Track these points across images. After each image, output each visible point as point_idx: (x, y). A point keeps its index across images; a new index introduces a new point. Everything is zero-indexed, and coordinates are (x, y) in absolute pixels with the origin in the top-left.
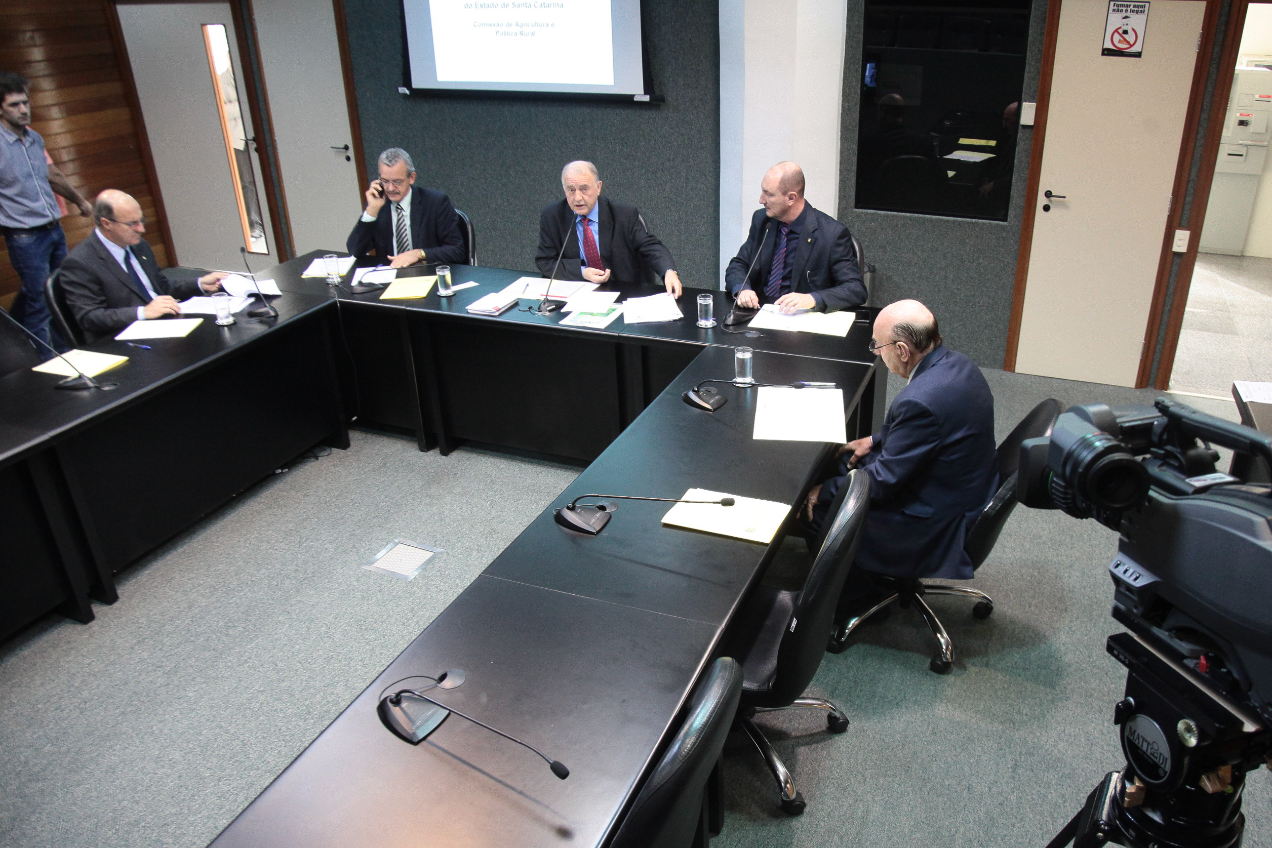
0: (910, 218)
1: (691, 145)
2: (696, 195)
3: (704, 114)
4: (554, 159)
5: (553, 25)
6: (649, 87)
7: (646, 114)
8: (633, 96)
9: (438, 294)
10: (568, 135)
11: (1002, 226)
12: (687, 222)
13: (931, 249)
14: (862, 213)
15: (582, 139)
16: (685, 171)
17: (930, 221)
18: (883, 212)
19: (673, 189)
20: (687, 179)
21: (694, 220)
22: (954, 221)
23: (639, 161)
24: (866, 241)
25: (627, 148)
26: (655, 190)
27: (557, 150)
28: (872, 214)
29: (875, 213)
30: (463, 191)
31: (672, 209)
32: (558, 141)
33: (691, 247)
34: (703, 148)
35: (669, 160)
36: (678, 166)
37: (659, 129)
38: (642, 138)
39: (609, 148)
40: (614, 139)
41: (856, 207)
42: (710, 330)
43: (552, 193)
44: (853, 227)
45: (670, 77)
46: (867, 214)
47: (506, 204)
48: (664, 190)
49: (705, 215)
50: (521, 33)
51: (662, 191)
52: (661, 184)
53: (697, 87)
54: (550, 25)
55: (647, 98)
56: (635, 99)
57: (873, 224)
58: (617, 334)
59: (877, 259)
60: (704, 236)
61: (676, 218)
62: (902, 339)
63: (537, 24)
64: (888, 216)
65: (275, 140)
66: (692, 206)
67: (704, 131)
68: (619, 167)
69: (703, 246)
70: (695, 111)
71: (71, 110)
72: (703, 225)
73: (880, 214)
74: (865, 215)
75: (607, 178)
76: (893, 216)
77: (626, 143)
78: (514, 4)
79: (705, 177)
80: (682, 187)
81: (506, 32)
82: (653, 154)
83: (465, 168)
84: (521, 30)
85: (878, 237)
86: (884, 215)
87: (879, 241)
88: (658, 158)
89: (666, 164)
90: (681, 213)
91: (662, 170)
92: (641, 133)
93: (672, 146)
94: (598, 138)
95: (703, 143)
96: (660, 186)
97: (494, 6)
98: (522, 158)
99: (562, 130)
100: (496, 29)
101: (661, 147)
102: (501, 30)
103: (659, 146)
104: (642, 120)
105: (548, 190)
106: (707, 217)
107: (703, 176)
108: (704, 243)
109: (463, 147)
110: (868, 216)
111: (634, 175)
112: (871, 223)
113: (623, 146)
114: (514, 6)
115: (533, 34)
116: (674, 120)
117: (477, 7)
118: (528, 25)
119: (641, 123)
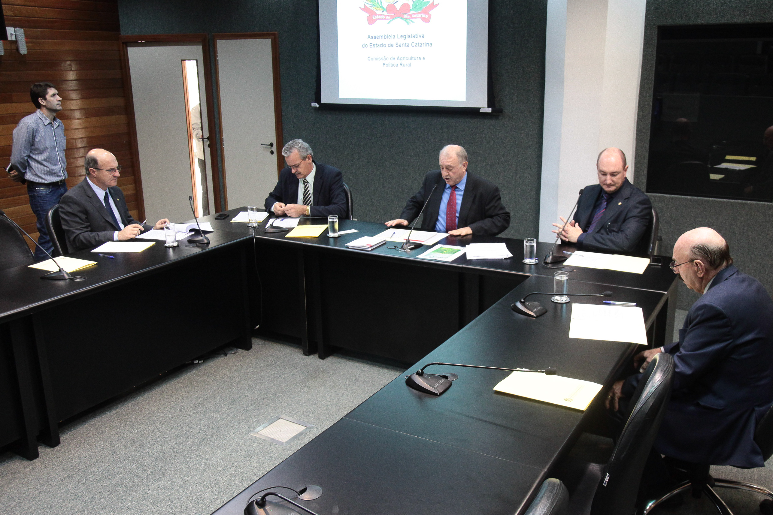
0: (691, 200)
1: (521, 145)
2: (523, 182)
3: (531, 122)
4: (418, 155)
5: (424, 58)
6: (491, 101)
7: (488, 122)
8: (479, 109)
9: (328, 235)
10: (430, 138)
11: (768, 206)
12: (515, 202)
14: (652, 196)
15: (440, 140)
16: (516, 164)
17: (708, 202)
18: (668, 196)
19: (505, 178)
20: (517, 170)
21: (521, 201)
22: (728, 202)
23: (481, 157)
25: (473, 147)
26: (492, 178)
27: (421, 148)
28: (660, 197)
29: (662, 196)
30: (351, 177)
31: (505, 192)
32: (423, 141)
33: (517, 221)
34: (530, 147)
35: (504, 156)
36: (510, 160)
37: (497, 133)
38: (484, 140)
40: (463, 141)
41: (647, 192)
42: (533, 266)
43: (415, 179)
45: (507, 95)
46: (656, 196)
47: (382, 187)
48: (499, 178)
49: (529, 197)
50: (401, 64)
51: (497, 179)
53: (527, 103)
54: (422, 59)
55: (489, 110)
56: (481, 111)
57: (660, 204)
58: (461, 266)
59: (663, 232)
60: (527, 213)
61: (507, 199)
62: (699, 257)
63: (412, 58)
64: (673, 198)
65: (223, 139)
66: (519, 190)
67: (531, 135)
69: (527, 220)
70: (524, 120)
71: (88, 113)
72: (527, 205)
73: (666, 197)
74: (654, 198)
76: (677, 198)
77: (472, 143)
78: (397, 44)
79: (530, 168)
80: (512, 176)
81: (390, 63)
82: (492, 151)
83: (354, 161)
84: (401, 62)
85: (664, 215)
86: (670, 198)
87: (665, 217)
88: (496, 155)
89: (501, 159)
90: (511, 195)
91: (498, 163)
92: (484, 136)
93: (506, 146)
94: (452, 140)
95: (530, 143)
96: (496, 175)
97: (383, 45)
98: (396, 154)
99: (426, 134)
100: (384, 61)
101: (498, 146)
102: (386, 62)
103: (497, 146)
104: (485, 127)
105: (413, 177)
106: (530, 198)
107: (529, 168)
108: (528, 218)
109: (353, 146)
110: (656, 199)
111: (477, 166)
112: (659, 204)
113: (470, 146)
114: (397, 46)
115: (409, 65)
116: (509, 126)
117: (371, 46)
118: (406, 59)
119: (484, 128)
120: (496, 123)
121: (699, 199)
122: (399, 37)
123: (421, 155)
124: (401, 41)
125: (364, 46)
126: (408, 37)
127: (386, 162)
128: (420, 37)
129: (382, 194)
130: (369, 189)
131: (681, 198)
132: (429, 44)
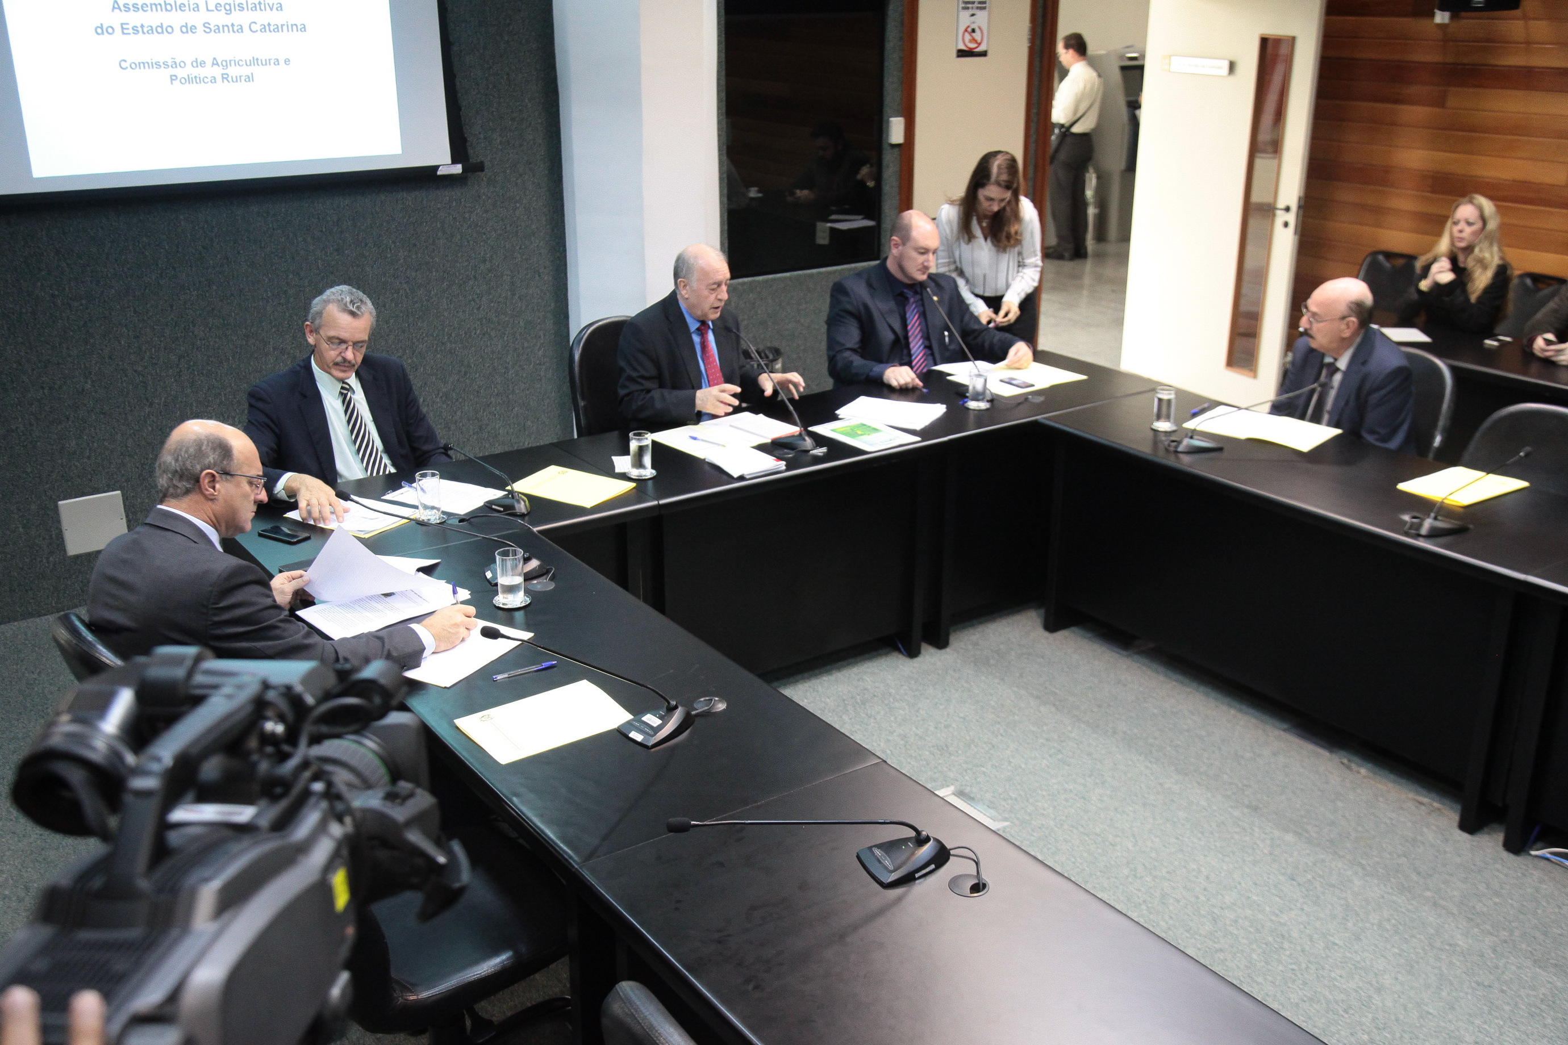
0: (790, 278)
1: (517, 232)
2: (527, 306)
3: (534, 183)
4: (285, 292)
5: (287, 61)
6: (459, 149)
7: (456, 193)
8: (436, 168)
10: (312, 247)
12: (515, 350)
13: (814, 311)
14: (739, 284)
15: (337, 250)
16: (509, 272)
17: (811, 276)
18: (760, 278)
19: (492, 304)
20: (513, 283)
21: (526, 345)
23: (437, 271)
25: (416, 253)
27: (291, 276)
28: (750, 283)
29: (754, 281)
31: (493, 334)
32: (293, 258)
33: (523, 386)
34: (534, 234)
35: (485, 261)
36: (498, 266)
37: (467, 215)
38: (440, 234)
39: (386, 257)
40: (394, 242)
43: (283, 352)
45: (480, 133)
46: (745, 284)
47: (189, 391)
48: (478, 309)
50: (225, 77)
52: (474, 300)
53: (521, 146)
54: (282, 62)
55: (458, 169)
56: (439, 173)
57: (752, 295)
60: (540, 364)
61: (500, 347)
63: (255, 61)
64: (767, 281)
66: (522, 324)
67: (534, 208)
68: (405, 286)
69: (541, 380)
70: (519, 181)
72: (539, 349)
73: (759, 282)
74: (742, 286)
75: (384, 306)
77: (415, 245)
78: (207, 25)
79: (539, 276)
80: (506, 298)
81: (193, 76)
82: (459, 255)
83: (92, 341)
84: (225, 72)
85: (758, 312)
86: (763, 282)
87: (759, 316)
88: (468, 260)
89: (480, 268)
90: (505, 338)
91: (475, 277)
92: (439, 225)
93: (488, 239)
94: (366, 245)
95: (534, 227)
96: (472, 303)
97: (162, 29)
98: (221, 300)
99: (300, 239)
100: (171, 71)
101: (471, 242)
102: (180, 73)
103: (468, 242)
104: (439, 206)
105: (274, 349)
106: (544, 335)
107: (537, 276)
108: (542, 373)
109: (84, 302)
110: (746, 287)
111: (430, 293)
112: (749, 295)
113: (410, 251)
114: (208, 30)
115: (249, 79)
116: (489, 198)
117: (125, 31)
118: (237, 63)
119: (439, 209)
120: (462, 193)
121: (800, 275)
122: (212, 7)
123: (291, 292)
124: (219, 18)
125: (101, 30)
126: (237, 8)
127: (194, 326)
128: (271, 9)
129: (191, 409)
130: (151, 404)
131: (778, 279)
132: (299, 27)
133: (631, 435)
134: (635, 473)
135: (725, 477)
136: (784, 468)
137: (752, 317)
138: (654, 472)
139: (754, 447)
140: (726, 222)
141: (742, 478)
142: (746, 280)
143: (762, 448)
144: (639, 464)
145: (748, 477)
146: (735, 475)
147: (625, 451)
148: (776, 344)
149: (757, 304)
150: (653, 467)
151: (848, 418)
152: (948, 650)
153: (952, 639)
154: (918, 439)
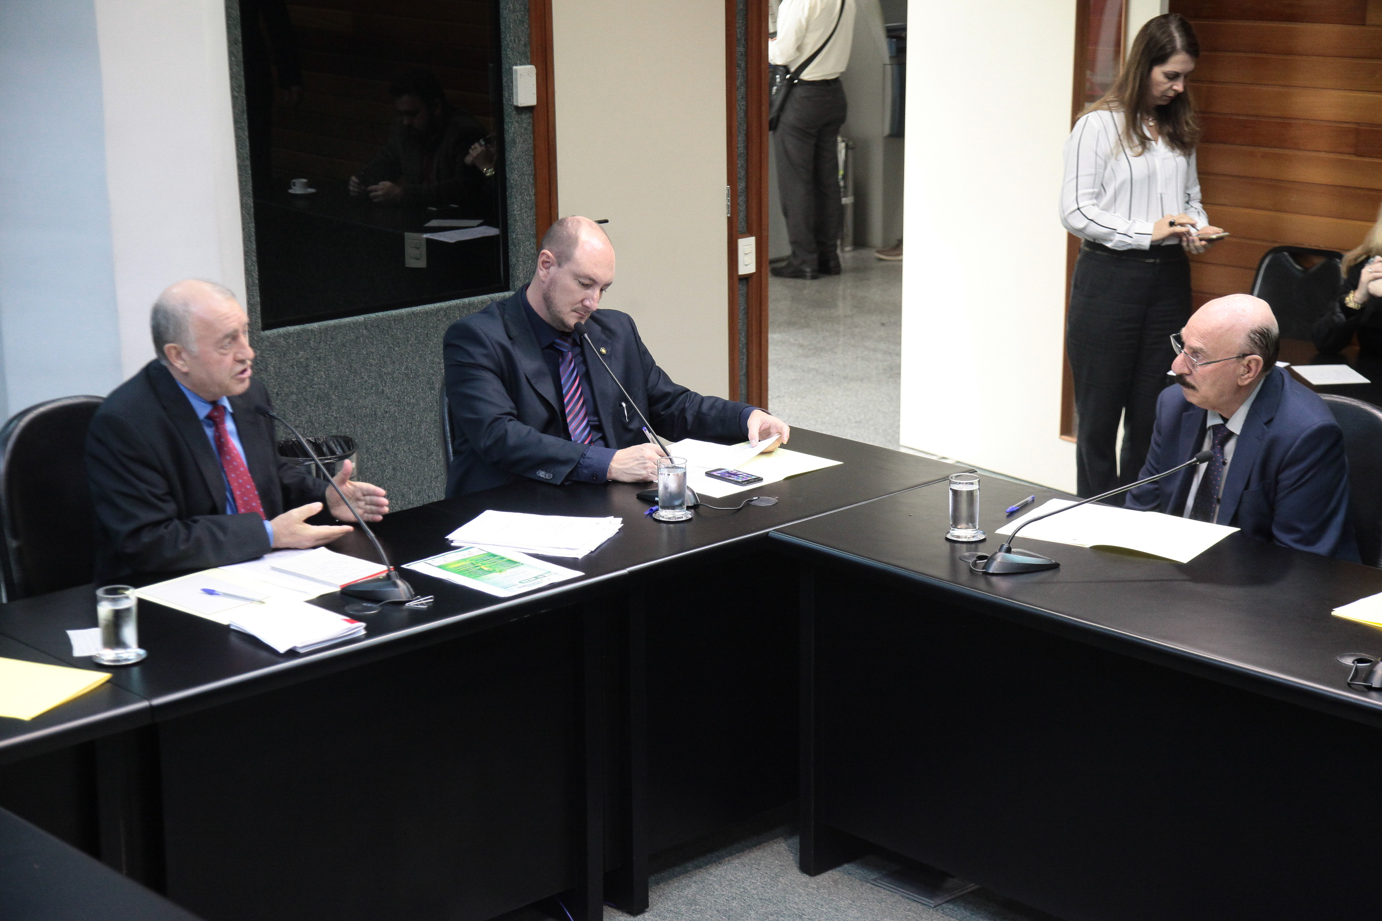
0: (365, 324)
13: (407, 375)
14: (279, 336)
17: (399, 319)
18: (315, 325)
22: (438, 310)
24: (293, 393)
28: (299, 334)
29: (304, 330)
41: (264, 329)
44: (266, 370)
46: (289, 335)
57: (301, 353)
64: (326, 329)
73: (312, 331)
74: (285, 339)
76: (334, 328)
85: (313, 380)
86: (320, 331)
87: (315, 386)
110: (291, 341)
112: (297, 354)
121: (382, 319)
131: (345, 326)
133: (100, 592)
134: (108, 656)
135: (264, 654)
136: (363, 632)
137: (304, 388)
138: (142, 652)
139: (311, 602)
140: (253, 238)
141: (292, 653)
142: (291, 329)
143: (328, 602)
144: (114, 639)
145: (302, 651)
146: (282, 649)
147: (92, 621)
148: (347, 431)
149: (311, 368)
150: (141, 645)
151: (467, 545)
152: (646, 915)
153: (653, 897)
154: (579, 574)
